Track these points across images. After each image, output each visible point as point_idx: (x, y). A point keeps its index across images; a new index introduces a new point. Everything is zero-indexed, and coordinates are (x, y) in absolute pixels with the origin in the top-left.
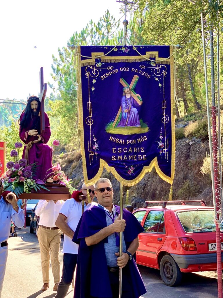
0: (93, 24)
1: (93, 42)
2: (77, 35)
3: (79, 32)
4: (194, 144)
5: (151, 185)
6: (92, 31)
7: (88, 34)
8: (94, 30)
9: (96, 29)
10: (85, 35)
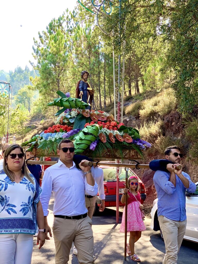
0: (69, 12)
1: (68, 27)
2: (54, 21)
4: (130, 120)
6: (67, 18)
7: (65, 20)
8: (70, 17)
9: (72, 16)
10: (61, 21)
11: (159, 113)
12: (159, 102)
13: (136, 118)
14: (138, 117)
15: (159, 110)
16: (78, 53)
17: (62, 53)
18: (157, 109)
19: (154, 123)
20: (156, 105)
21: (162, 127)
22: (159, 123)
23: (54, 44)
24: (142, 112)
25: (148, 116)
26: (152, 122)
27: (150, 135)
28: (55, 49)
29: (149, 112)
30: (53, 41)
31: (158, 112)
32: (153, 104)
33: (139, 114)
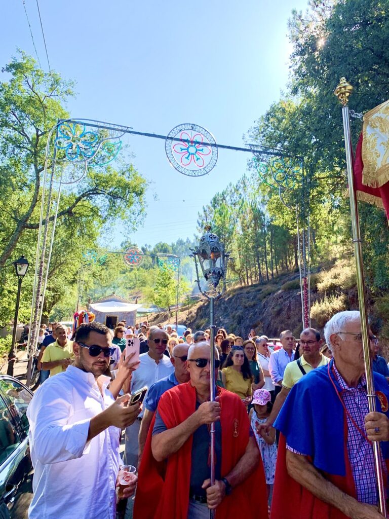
0: (232, 186)
1: (231, 201)
2: (218, 195)
3: (221, 193)
5: (273, 325)
6: (231, 191)
7: (228, 194)
8: (233, 191)
9: (235, 190)
10: (225, 195)
11: (341, 287)
12: (339, 275)
13: (313, 291)
14: (315, 290)
15: (340, 283)
16: (244, 225)
17: (227, 225)
18: (337, 282)
19: (336, 298)
20: (335, 277)
21: (345, 302)
22: (342, 297)
23: (220, 218)
24: (320, 286)
25: (327, 290)
26: (333, 297)
27: (333, 311)
28: (220, 223)
29: (328, 286)
30: (218, 215)
31: (339, 286)
32: (333, 277)
33: (317, 288)
